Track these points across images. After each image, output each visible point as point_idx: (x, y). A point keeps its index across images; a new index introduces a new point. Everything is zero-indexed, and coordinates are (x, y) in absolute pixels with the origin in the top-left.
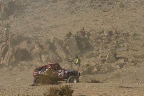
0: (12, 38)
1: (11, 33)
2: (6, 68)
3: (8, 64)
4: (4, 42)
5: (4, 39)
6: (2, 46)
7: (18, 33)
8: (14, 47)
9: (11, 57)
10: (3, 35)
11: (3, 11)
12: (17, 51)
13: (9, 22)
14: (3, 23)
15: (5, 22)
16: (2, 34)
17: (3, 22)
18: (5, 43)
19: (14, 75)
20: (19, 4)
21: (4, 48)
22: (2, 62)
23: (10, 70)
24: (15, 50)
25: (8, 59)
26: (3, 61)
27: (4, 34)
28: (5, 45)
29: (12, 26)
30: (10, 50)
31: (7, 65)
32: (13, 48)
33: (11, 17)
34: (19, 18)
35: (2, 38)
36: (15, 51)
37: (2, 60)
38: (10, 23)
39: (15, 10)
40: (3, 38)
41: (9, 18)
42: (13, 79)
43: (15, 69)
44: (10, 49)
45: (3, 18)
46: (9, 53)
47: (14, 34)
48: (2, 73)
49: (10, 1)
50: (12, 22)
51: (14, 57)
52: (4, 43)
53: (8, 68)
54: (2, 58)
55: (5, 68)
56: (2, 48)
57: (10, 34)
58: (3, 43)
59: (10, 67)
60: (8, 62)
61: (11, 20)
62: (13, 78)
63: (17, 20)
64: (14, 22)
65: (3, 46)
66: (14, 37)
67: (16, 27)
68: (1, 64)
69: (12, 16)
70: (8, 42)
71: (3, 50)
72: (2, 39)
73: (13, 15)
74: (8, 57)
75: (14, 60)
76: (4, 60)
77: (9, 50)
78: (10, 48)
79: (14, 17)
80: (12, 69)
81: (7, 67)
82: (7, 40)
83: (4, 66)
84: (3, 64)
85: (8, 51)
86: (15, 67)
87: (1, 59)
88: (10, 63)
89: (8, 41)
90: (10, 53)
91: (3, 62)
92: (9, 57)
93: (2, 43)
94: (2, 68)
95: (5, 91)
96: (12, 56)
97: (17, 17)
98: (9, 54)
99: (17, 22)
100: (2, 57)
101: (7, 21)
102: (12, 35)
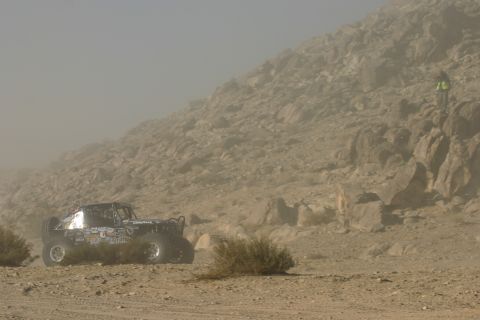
0: (458, 113)
1: (454, 99)
2: (445, 203)
3: (451, 193)
4: (436, 126)
5: (435, 120)
6: (429, 138)
7: (474, 100)
8: (465, 141)
9: (458, 172)
10: (430, 106)
11: (428, 35)
12: (475, 153)
13: (448, 67)
14: (430, 71)
15: (435, 69)
16: (427, 105)
17: (428, 69)
18: (438, 130)
19: (467, 224)
20: (474, 12)
21: (435, 146)
22: (430, 187)
23: (457, 209)
24: (471, 151)
25: (449, 177)
26: (434, 183)
27: (435, 103)
28: (438, 136)
29: (457, 78)
30: (456, 152)
31: (445, 195)
32: (463, 144)
33: (454, 54)
34: (476, 54)
35: (429, 114)
36: (471, 154)
37: (431, 181)
38: (450, 68)
39: (464, 31)
40: (433, 114)
41: (446, 56)
42: (466, 238)
43: (471, 206)
44: (455, 146)
45: (429, 55)
46: (452, 160)
47: (464, 103)
48: (432, 221)
49: (450, 3)
50: (456, 66)
51: (466, 170)
52: (435, 131)
53: (450, 206)
54: (430, 175)
55: (440, 203)
56: (430, 146)
57: (451, 104)
58: (433, 130)
59: (456, 200)
60: (449, 186)
61: (452, 61)
62: (466, 234)
63: (470, 61)
64: (462, 68)
65: (433, 140)
66: (463, 112)
67: (468, 80)
68: (428, 194)
69: (456, 48)
70: (447, 128)
71: (433, 152)
72: (429, 119)
73: (460, 46)
74: (448, 172)
75: (466, 180)
76: (439, 181)
77: (451, 151)
78: (455, 144)
79: (461, 51)
80: (461, 207)
81: (446, 200)
82: (443, 120)
83: (437, 199)
84: (434, 192)
85: (448, 155)
86: (471, 201)
87: (429, 179)
88: (455, 190)
89: (445, 124)
90: (455, 159)
91: (435, 188)
92: (451, 171)
93: (429, 131)
94: (434, 205)
95: (450, 274)
96: (460, 168)
97: (470, 52)
98: (451, 162)
99: (471, 67)
100: (432, 171)
101: (440, 63)
102: (457, 104)
